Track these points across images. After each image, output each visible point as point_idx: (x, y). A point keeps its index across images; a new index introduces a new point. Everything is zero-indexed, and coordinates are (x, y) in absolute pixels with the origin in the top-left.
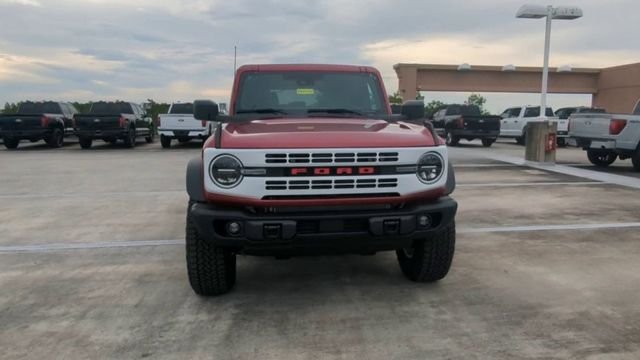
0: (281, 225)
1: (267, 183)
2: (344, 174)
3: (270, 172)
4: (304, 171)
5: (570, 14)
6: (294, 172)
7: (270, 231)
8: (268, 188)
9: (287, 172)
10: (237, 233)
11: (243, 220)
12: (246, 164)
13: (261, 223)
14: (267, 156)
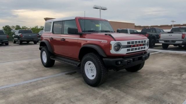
0: (130, 60)
1: (127, 49)
2: (139, 46)
3: (127, 47)
4: (133, 46)
5: (105, 9)
6: (132, 46)
7: (129, 62)
8: (127, 51)
9: (130, 46)
10: (120, 64)
11: (123, 60)
12: (122, 45)
13: (127, 60)
14: (128, 42)
